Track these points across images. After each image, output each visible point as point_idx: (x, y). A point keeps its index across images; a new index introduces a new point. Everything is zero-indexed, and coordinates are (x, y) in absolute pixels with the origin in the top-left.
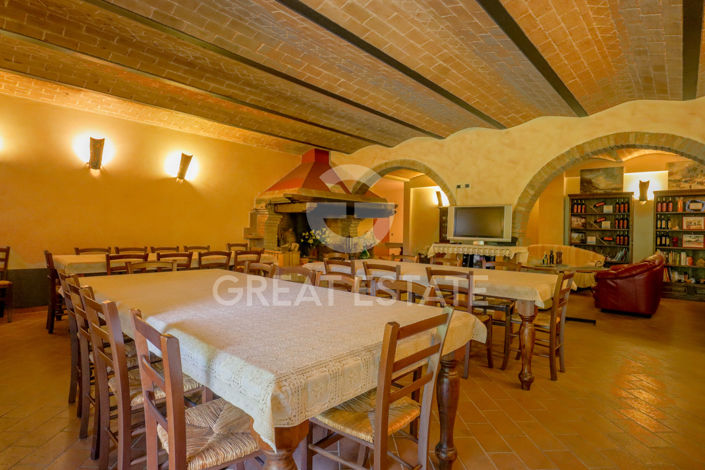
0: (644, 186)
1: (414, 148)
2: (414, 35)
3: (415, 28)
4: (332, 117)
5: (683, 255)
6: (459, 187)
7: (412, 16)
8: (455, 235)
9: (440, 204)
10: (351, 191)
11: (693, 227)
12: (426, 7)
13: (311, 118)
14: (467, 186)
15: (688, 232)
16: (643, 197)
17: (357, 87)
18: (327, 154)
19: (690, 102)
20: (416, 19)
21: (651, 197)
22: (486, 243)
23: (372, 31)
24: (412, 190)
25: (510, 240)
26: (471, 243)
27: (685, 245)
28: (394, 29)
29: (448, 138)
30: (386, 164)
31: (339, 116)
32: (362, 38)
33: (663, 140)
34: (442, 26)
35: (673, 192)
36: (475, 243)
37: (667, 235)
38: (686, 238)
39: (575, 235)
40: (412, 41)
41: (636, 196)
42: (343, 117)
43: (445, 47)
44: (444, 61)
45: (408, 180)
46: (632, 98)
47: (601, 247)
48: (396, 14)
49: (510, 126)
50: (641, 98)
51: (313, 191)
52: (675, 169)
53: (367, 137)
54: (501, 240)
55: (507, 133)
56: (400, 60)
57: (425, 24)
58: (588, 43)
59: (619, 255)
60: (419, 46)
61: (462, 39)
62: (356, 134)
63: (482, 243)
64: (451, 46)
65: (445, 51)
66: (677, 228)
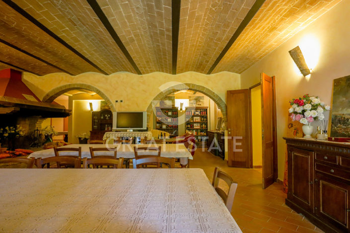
0: (182, 104)
1: (89, 78)
2: (129, 17)
3: (132, 13)
4: (42, 50)
5: (194, 131)
6: (117, 101)
7: (134, 7)
8: (117, 127)
9: (92, 109)
10: (41, 100)
11: (197, 121)
12: (144, 5)
13: (25, 48)
14: (121, 101)
15: (196, 123)
16: (181, 109)
17: (74, 35)
18: (20, 74)
19: (208, 75)
20: (135, 9)
21: (184, 109)
22: (134, 131)
23: (110, 6)
24: (74, 101)
25: (146, 129)
26: (126, 131)
27: (195, 127)
28: (122, 10)
29: (110, 75)
30: (70, 85)
31: (47, 51)
32: (102, 8)
33: (201, 88)
34: (145, 18)
35: (191, 107)
36: (128, 131)
37: (189, 124)
38: (195, 125)
39: (158, 125)
40: (126, 20)
41: (179, 109)
42: (50, 52)
43: (139, 29)
44: (134, 36)
45: (71, 95)
46: (192, 70)
47: (167, 130)
48: (127, 2)
49: (144, 73)
50: (194, 71)
51: (14, 99)
52: (191, 99)
53: (61, 67)
54: (142, 129)
55: (141, 77)
56: (115, 28)
57: (137, 13)
58: (193, 45)
59: (174, 132)
60: (128, 24)
61: (149, 27)
62: (54, 64)
63: (132, 131)
64: (142, 29)
65: (138, 31)
66: (192, 121)
